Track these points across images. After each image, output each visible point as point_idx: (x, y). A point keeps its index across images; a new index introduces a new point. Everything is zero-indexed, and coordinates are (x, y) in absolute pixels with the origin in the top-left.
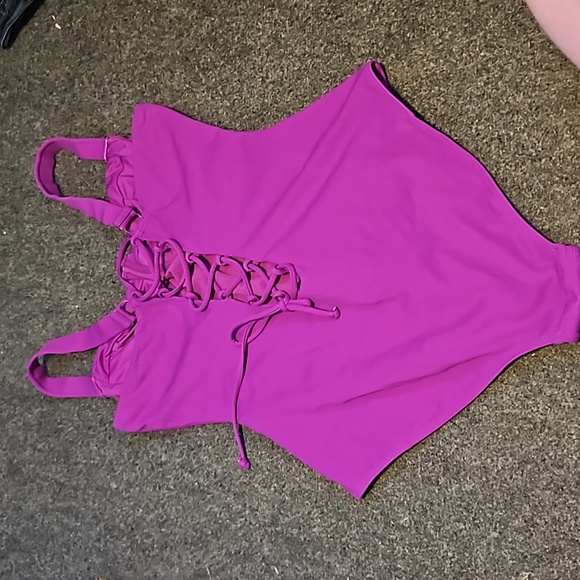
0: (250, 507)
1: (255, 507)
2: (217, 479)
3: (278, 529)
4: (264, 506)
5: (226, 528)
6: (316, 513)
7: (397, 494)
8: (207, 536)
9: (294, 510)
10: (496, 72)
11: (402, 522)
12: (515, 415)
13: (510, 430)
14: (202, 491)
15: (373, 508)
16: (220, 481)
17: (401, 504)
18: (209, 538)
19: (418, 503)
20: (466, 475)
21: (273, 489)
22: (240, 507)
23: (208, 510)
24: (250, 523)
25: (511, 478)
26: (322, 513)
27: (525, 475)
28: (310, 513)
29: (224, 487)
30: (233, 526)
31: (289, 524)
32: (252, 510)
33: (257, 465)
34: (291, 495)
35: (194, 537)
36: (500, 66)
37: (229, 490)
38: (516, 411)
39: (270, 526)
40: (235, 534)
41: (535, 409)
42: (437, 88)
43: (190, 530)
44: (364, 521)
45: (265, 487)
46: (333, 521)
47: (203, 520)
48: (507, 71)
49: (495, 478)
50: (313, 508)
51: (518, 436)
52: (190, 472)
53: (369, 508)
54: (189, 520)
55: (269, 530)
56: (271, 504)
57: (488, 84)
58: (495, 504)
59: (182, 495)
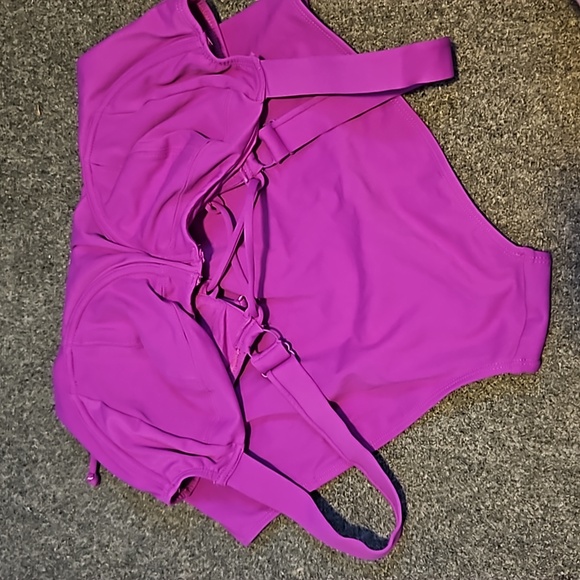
0: (99, 542)
1: (105, 542)
2: (56, 504)
3: (135, 571)
4: (117, 541)
5: (66, 566)
6: (184, 554)
7: (291, 538)
8: (39, 573)
9: (156, 550)
10: (452, 15)
11: (294, 573)
12: (447, 453)
13: (439, 470)
14: (36, 518)
15: (258, 554)
16: (60, 507)
17: (294, 551)
18: (42, 577)
19: (318, 550)
20: (379, 521)
21: (129, 522)
22: (85, 540)
23: (42, 541)
24: (98, 562)
25: (436, 528)
26: (193, 555)
27: (453, 527)
28: (176, 554)
29: (65, 515)
30: (75, 564)
31: (148, 567)
32: (101, 546)
33: (111, 490)
34: (153, 531)
35: (23, 574)
36: (457, 8)
37: (71, 520)
38: (449, 447)
39: (123, 567)
40: (77, 574)
41: (472, 447)
42: (372, 28)
43: (18, 566)
44: (246, 568)
45: (120, 518)
46: (207, 566)
47: (35, 553)
48: (466, 16)
49: (415, 527)
50: (181, 548)
51: (448, 478)
52: (21, 493)
53: (254, 553)
54: (17, 554)
55: (123, 573)
56: (126, 540)
57: (440, 30)
58: (414, 558)
59: (9, 522)
